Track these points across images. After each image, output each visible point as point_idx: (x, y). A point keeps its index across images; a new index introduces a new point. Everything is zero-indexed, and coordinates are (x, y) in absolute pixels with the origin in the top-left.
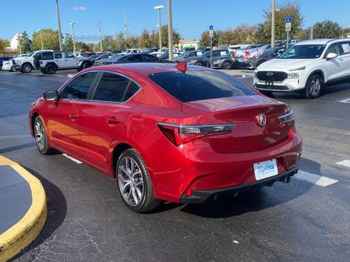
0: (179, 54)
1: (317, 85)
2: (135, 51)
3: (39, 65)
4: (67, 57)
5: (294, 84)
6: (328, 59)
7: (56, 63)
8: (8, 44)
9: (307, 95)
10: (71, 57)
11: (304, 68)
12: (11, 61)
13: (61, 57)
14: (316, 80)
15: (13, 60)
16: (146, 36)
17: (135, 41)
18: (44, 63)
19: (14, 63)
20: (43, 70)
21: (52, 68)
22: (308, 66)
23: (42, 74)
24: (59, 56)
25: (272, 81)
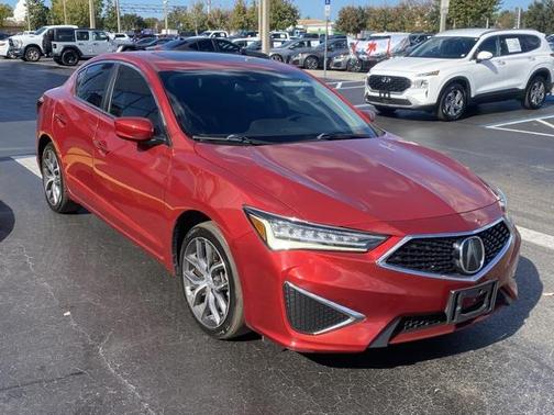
0: (283, 42)
1: (457, 101)
2: (217, 35)
3: (51, 51)
4: (98, 38)
5: (419, 97)
6: (479, 61)
7: (79, 47)
8: (9, 12)
9: (440, 115)
10: (104, 39)
11: (436, 73)
12: (7, 42)
13: (87, 39)
14: (456, 93)
15: (10, 40)
16: (242, 10)
17: (223, 18)
18: (59, 47)
19: (11, 44)
20: (58, 59)
21: (72, 56)
22: (444, 69)
23: (56, 65)
24: (83, 36)
25: (389, 91)
